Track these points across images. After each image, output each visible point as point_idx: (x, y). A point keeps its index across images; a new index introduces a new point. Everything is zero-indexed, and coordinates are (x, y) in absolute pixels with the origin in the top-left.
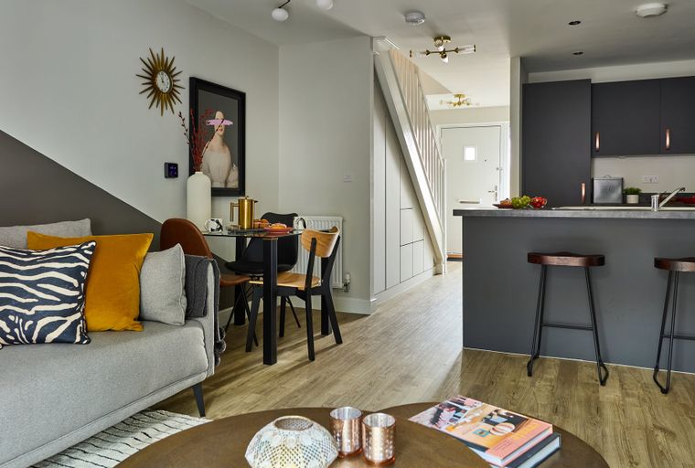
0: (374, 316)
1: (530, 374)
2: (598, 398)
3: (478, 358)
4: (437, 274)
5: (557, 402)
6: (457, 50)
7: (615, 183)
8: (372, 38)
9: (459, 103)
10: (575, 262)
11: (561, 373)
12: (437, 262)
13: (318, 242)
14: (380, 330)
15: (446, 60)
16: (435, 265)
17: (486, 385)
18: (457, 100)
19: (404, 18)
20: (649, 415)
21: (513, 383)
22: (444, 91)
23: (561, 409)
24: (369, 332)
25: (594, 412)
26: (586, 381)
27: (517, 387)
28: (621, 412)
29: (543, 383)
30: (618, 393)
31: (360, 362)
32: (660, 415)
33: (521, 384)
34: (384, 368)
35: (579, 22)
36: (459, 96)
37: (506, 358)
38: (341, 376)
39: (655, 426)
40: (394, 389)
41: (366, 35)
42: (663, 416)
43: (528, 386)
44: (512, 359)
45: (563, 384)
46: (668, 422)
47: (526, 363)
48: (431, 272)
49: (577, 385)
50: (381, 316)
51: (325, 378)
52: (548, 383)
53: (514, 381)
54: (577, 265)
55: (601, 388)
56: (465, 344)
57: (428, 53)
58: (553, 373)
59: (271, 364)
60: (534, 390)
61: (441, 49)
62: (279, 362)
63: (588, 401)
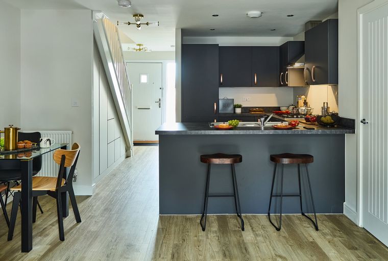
0: (95, 196)
1: (204, 230)
2: (243, 240)
3: (171, 221)
4: (128, 157)
5: (224, 248)
6: (147, 24)
7: (230, 101)
8: (92, 11)
9: (140, 50)
10: (227, 161)
11: (220, 226)
12: (128, 149)
13: (67, 157)
14: (102, 208)
15: (140, 28)
16: (126, 151)
17: (181, 242)
18: (138, 47)
19: (117, 2)
20: (270, 247)
21: (196, 238)
22: (131, 42)
23: (227, 253)
24: (95, 211)
25: (244, 251)
26: (234, 229)
27: (199, 241)
28: (257, 248)
29: (212, 235)
30: (252, 235)
31: (96, 238)
32: (276, 247)
33: (200, 238)
34: (113, 240)
35: (217, 16)
36: (140, 45)
37: (187, 219)
38: (85, 252)
39: (276, 255)
40: (125, 258)
41: (89, 9)
42: (278, 247)
43: (205, 239)
44: (190, 219)
45: (223, 233)
46: (281, 251)
47: (199, 221)
48: (124, 157)
49: (230, 233)
50: (99, 196)
51: (74, 257)
52: (215, 235)
53: (196, 236)
54: (229, 163)
55: (243, 232)
56: (161, 212)
57: (129, 24)
58: (215, 227)
59: (28, 251)
60: (209, 241)
61: (138, 23)
62: (34, 248)
63: (239, 243)
